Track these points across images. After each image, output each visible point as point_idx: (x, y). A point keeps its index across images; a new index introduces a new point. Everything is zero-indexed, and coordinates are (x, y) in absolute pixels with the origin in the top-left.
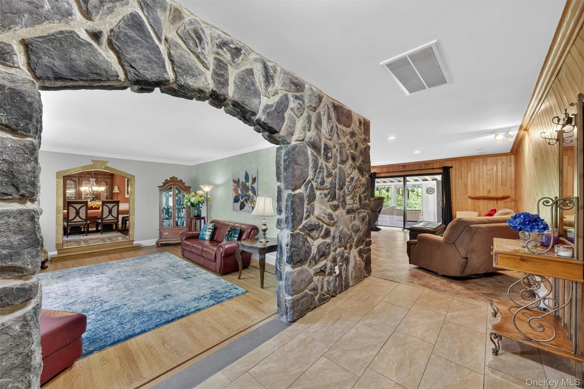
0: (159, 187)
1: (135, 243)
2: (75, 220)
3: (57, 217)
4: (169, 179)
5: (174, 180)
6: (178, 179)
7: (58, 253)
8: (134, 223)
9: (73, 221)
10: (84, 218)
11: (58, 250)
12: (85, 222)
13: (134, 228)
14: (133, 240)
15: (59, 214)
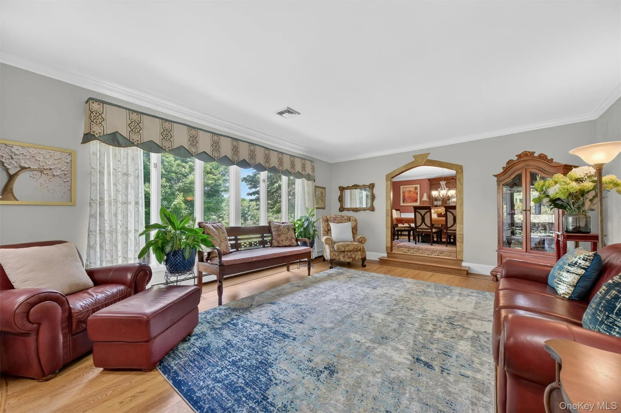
0: (495, 176)
1: (464, 264)
2: (421, 227)
3: (386, 220)
4: (515, 158)
5: (525, 158)
6: (536, 155)
7: (388, 257)
8: (463, 235)
9: (419, 228)
10: (429, 225)
11: (387, 253)
12: (430, 230)
13: (462, 242)
14: (462, 261)
15: (388, 217)
